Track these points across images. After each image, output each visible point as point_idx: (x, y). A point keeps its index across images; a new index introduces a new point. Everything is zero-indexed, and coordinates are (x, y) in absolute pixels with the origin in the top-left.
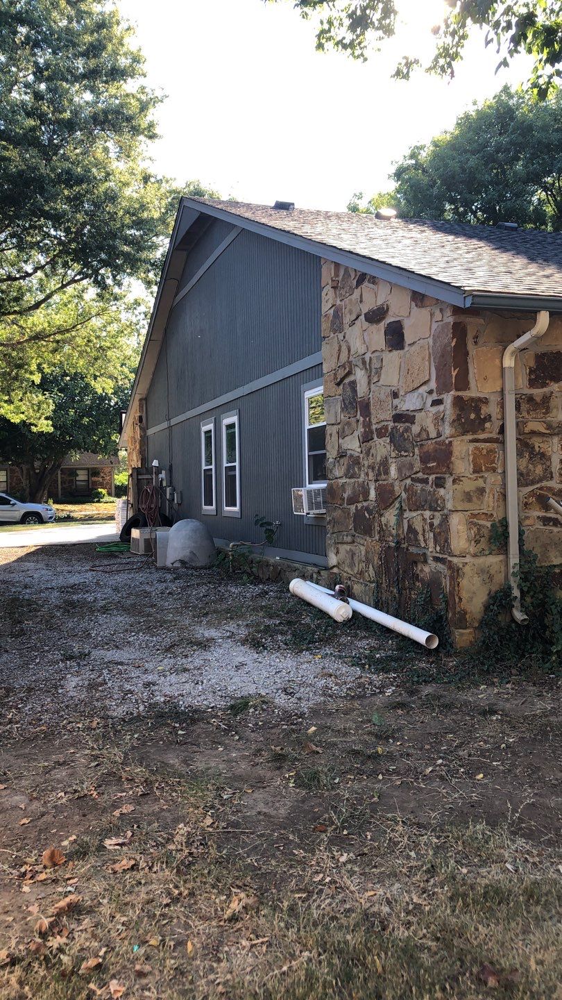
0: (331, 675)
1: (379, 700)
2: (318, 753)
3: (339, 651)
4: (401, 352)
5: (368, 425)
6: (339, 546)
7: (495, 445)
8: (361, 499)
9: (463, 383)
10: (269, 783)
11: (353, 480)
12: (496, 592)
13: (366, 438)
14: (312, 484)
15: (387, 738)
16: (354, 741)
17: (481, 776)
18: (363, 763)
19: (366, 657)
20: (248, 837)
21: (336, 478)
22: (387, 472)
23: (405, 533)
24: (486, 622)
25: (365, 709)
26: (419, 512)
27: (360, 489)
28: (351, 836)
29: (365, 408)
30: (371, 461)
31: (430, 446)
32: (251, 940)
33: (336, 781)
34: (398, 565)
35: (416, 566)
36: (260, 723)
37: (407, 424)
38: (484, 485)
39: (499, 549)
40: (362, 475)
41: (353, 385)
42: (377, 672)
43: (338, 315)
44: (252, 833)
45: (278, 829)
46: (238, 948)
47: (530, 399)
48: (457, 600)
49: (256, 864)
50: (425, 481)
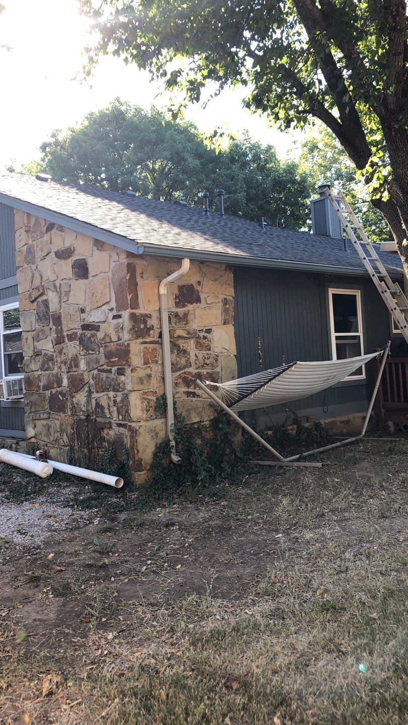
0: (51, 516)
1: (91, 528)
2: (62, 571)
3: (51, 498)
4: (86, 281)
5: (60, 332)
6: (36, 421)
7: (157, 345)
8: (55, 385)
9: (135, 304)
10: (33, 598)
11: (47, 372)
12: (160, 444)
13: (59, 341)
14: (7, 376)
15: (108, 553)
16: (86, 558)
17: (180, 566)
18: (97, 572)
19: (72, 500)
20: (34, 638)
21: (32, 371)
22: (77, 366)
23: (93, 409)
24: (155, 465)
25: (84, 536)
26: (104, 393)
27: (55, 378)
28: (109, 621)
29: (57, 320)
30: (63, 357)
31: (112, 347)
32: (69, 704)
33: (83, 587)
34: (88, 432)
35: (103, 431)
36: (8, 558)
37: (93, 332)
38: (150, 373)
39: (161, 415)
40: (56, 368)
41: (46, 303)
42: (83, 509)
43: (30, 251)
44: (36, 635)
45: (54, 628)
46: (61, 712)
47: (177, 315)
48: (136, 452)
49: (48, 654)
50: (110, 371)
